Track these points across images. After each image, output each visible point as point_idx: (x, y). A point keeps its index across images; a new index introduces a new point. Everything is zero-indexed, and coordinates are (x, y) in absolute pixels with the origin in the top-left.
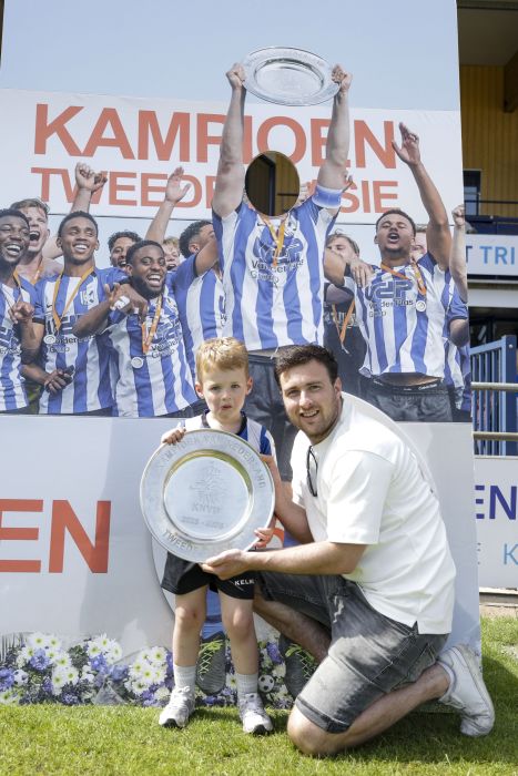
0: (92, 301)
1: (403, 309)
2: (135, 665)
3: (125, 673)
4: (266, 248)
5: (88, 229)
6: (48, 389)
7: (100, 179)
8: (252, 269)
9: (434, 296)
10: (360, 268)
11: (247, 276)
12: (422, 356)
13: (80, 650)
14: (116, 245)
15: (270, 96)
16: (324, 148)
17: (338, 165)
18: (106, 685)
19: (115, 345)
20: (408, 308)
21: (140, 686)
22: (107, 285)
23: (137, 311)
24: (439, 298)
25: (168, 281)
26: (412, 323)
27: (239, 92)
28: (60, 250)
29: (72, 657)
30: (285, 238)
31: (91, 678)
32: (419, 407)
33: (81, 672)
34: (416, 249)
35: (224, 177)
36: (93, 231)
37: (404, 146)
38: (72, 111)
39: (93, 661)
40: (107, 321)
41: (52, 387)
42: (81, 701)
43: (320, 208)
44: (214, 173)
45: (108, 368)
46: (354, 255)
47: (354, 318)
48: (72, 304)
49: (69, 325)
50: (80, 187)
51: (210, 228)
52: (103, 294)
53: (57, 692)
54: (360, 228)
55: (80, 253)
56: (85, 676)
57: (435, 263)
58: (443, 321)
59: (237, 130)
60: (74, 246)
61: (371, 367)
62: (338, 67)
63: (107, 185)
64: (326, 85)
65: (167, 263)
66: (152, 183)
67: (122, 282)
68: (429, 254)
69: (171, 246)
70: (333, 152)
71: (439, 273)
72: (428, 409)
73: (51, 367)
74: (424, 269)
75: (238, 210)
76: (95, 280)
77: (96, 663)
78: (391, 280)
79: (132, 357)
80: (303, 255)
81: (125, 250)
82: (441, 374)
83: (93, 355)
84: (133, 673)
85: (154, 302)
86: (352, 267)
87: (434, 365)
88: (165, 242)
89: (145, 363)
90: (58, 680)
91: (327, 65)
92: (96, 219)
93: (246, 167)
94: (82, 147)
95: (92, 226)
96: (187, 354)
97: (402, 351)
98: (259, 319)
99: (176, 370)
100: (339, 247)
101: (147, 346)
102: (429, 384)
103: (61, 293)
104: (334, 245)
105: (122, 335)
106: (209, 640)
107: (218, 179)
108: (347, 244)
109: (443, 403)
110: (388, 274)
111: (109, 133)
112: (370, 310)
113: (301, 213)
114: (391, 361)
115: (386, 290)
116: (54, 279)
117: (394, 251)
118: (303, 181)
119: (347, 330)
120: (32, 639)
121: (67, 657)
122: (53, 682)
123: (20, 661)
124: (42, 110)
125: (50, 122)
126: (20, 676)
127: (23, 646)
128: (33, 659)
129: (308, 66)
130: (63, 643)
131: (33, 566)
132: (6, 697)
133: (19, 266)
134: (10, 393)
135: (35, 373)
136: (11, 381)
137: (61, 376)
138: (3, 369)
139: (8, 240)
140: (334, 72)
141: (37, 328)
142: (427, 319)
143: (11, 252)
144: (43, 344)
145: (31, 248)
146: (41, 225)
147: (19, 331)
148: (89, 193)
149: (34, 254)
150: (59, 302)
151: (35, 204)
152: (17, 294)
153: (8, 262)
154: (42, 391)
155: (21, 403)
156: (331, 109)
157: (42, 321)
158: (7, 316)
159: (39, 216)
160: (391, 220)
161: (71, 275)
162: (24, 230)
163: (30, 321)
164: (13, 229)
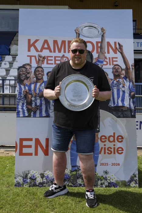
0: (43, 89)
1: (119, 90)
3: (53, 179)
5: (41, 71)
6: (33, 111)
7: (44, 58)
9: (127, 86)
12: (124, 102)
13: (43, 174)
15: (86, 36)
16: (99, 49)
18: (49, 182)
19: (49, 100)
20: (120, 89)
26: (121, 93)
27: (78, 35)
28: (35, 76)
29: (41, 176)
32: (123, 114)
34: (122, 74)
36: (43, 71)
37: (119, 48)
38: (37, 41)
39: (46, 177)
42: (43, 186)
43: (98, 64)
45: (47, 105)
48: (38, 90)
49: (37, 95)
50: (39, 60)
53: (38, 184)
54: (108, 69)
55: (40, 77)
56: (44, 180)
57: (127, 78)
58: (129, 93)
60: (38, 75)
61: (111, 104)
62: (102, 28)
63: (46, 60)
64: (100, 32)
66: (57, 59)
68: (125, 76)
70: (102, 50)
71: (128, 81)
72: (125, 115)
73: (33, 105)
74: (124, 80)
78: (116, 82)
79: (53, 103)
82: (128, 106)
83: (43, 102)
87: (126, 104)
91: (100, 27)
94: (39, 50)
97: (119, 100)
102: (125, 109)
103: (35, 87)
106: (73, 171)
110: (115, 81)
111: (46, 46)
114: (116, 103)
116: (33, 84)
117: (117, 75)
120: (31, 172)
121: (39, 176)
122: (36, 182)
123: (28, 177)
124: (29, 40)
125: (31, 44)
126: (29, 180)
127: (29, 173)
128: (31, 176)
129: (95, 28)
130: (39, 172)
131: (31, 154)
132: (25, 186)
133: (25, 80)
134: (24, 112)
135: (30, 107)
136: (24, 109)
137: (36, 108)
138: (22, 106)
139: (22, 74)
140: (102, 29)
141: (30, 96)
142: (125, 92)
143: (23, 77)
144: (31, 100)
145: (28, 76)
146: (30, 70)
147: (26, 97)
148: (41, 61)
149: (29, 77)
150: (35, 89)
151: (28, 65)
152: (25, 88)
153: (22, 80)
154: (31, 112)
155: (27, 115)
156: (101, 39)
157: (31, 94)
158: (22, 93)
159: (29, 68)
160: (116, 67)
161: (38, 82)
162: (26, 71)
163: (28, 94)
164: (23, 71)
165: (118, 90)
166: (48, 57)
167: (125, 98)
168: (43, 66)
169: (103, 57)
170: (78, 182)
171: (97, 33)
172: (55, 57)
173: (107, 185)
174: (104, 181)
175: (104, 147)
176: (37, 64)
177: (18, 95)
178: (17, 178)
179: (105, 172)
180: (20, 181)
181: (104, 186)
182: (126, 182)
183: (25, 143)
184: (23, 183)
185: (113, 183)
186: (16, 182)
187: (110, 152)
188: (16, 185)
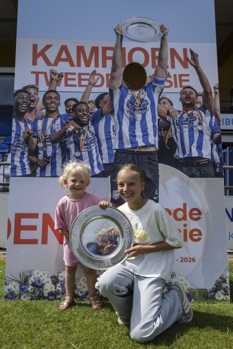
0: (58, 128)
1: (193, 129)
2: (79, 283)
4: (133, 104)
5: (56, 97)
6: (40, 166)
7: (61, 76)
8: (126, 113)
9: (206, 123)
10: (174, 112)
11: (124, 116)
12: (201, 149)
13: (56, 277)
14: (68, 104)
15: (134, 39)
16: (157, 60)
17: (164, 68)
19: (68, 147)
20: (195, 129)
21: (81, 292)
22: (64, 121)
23: (77, 132)
24: (208, 124)
25: (91, 119)
26: (196, 135)
27: (120, 37)
28: (44, 106)
29: (52, 280)
30: (141, 99)
31: (60, 289)
32: (200, 171)
33: (56, 287)
34: (197, 103)
35: (114, 74)
36: (58, 98)
37: (192, 58)
38: (48, 47)
39: (61, 282)
40: (64, 137)
41: (41, 165)
42: (56, 299)
43: (156, 86)
44: (110, 73)
45: (65, 156)
46: (171, 106)
47: (171, 133)
48: (49, 129)
49: (48, 139)
50: (52, 79)
51: (108, 96)
52: (63, 125)
53: (46, 294)
54: (173, 94)
55: (52, 108)
56: (58, 288)
57: (206, 109)
58: (210, 134)
59: (119, 54)
60: (50, 104)
61: (179, 154)
62: (162, 25)
63: (63, 79)
64: (158, 33)
65: (90, 111)
66: (83, 77)
67: (71, 120)
68: (203, 105)
69: (91, 104)
70: (161, 62)
71: (208, 113)
72: (204, 172)
73: (41, 156)
74: (201, 112)
75: (120, 88)
76: (59, 119)
78: (187, 117)
79: (76, 152)
80: (149, 107)
81: (72, 106)
82: (210, 157)
83: (59, 151)
84: (78, 287)
85: (85, 128)
86: (170, 111)
87: (206, 153)
88: (89, 102)
89: (81, 154)
90: (46, 290)
91: (158, 25)
92: (59, 93)
93: (123, 69)
94: (52, 62)
96: (99, 150)
97: (192, 147)
98: (130, 135)
99: (95, 157)
100: (164, 103)
101: (82, 147)
102: (204, 161)
103: (45, 124)
104: (162, 102)
105: (71, 142)
107: (111, 75)
108: (167, 101)
109: (210, 169)
110: (186, 114)
111: (64, 56)
112: (178, 130)
113: (148, 89)
114: (188, 152)
115: (185, 121)
116: (41, 119)
117: (188, 104)
118: (148, 75)
119: (168, 139)
120: (35, 273)
121: (50, 280)
122: (44, 291)
123: (30, 282)
124: (35, 46)
125: (38, 52)
126: (30, 288)
127: (31, 276)
128: (35, 281)
129: (150, 25)
130: (48, 274)
131: (35, 242)
132: (24, 298)
133: (27, 114)
134: (23, 168)
135: (34, 159)
136: (24, 163)
137: (45, 160)
138: (20, 158)
139: (22, 102)
140: (161, 27)
141: (35, 140)
142: (203, 133)
143: (23, 108)
144: (37, 147)
145: (32, 106)
146: (36, 96)
147: (27, 141)
148: (56, 82)
149: (33, 108)
150: (44, 129)
151: (33, 87)
152: (26, 126)
153: (22, 112)
154: (37, 167)
155: (28, 172)
156: (160, 43)
157: (37, 137)
158: (22, 135)
159: (35, 92)
160: (187, 91)
161: (49, 117)
162: (28, 98)
163: (32, 137)
164: (23, 98)
165: (191, 130)
166: (67, 74)
167: (204, 142)
168: (58, 89)
169: (164, 74)
171: (154, 34)
172: (80, 75)
176: (47, 86)
177: (15, 138)
178: (10, 284)
180: (14, 290)
182: (207, 292)
183: (24, 222)
184: (20, 293)
186: (7, 291)
188: (6, 297)
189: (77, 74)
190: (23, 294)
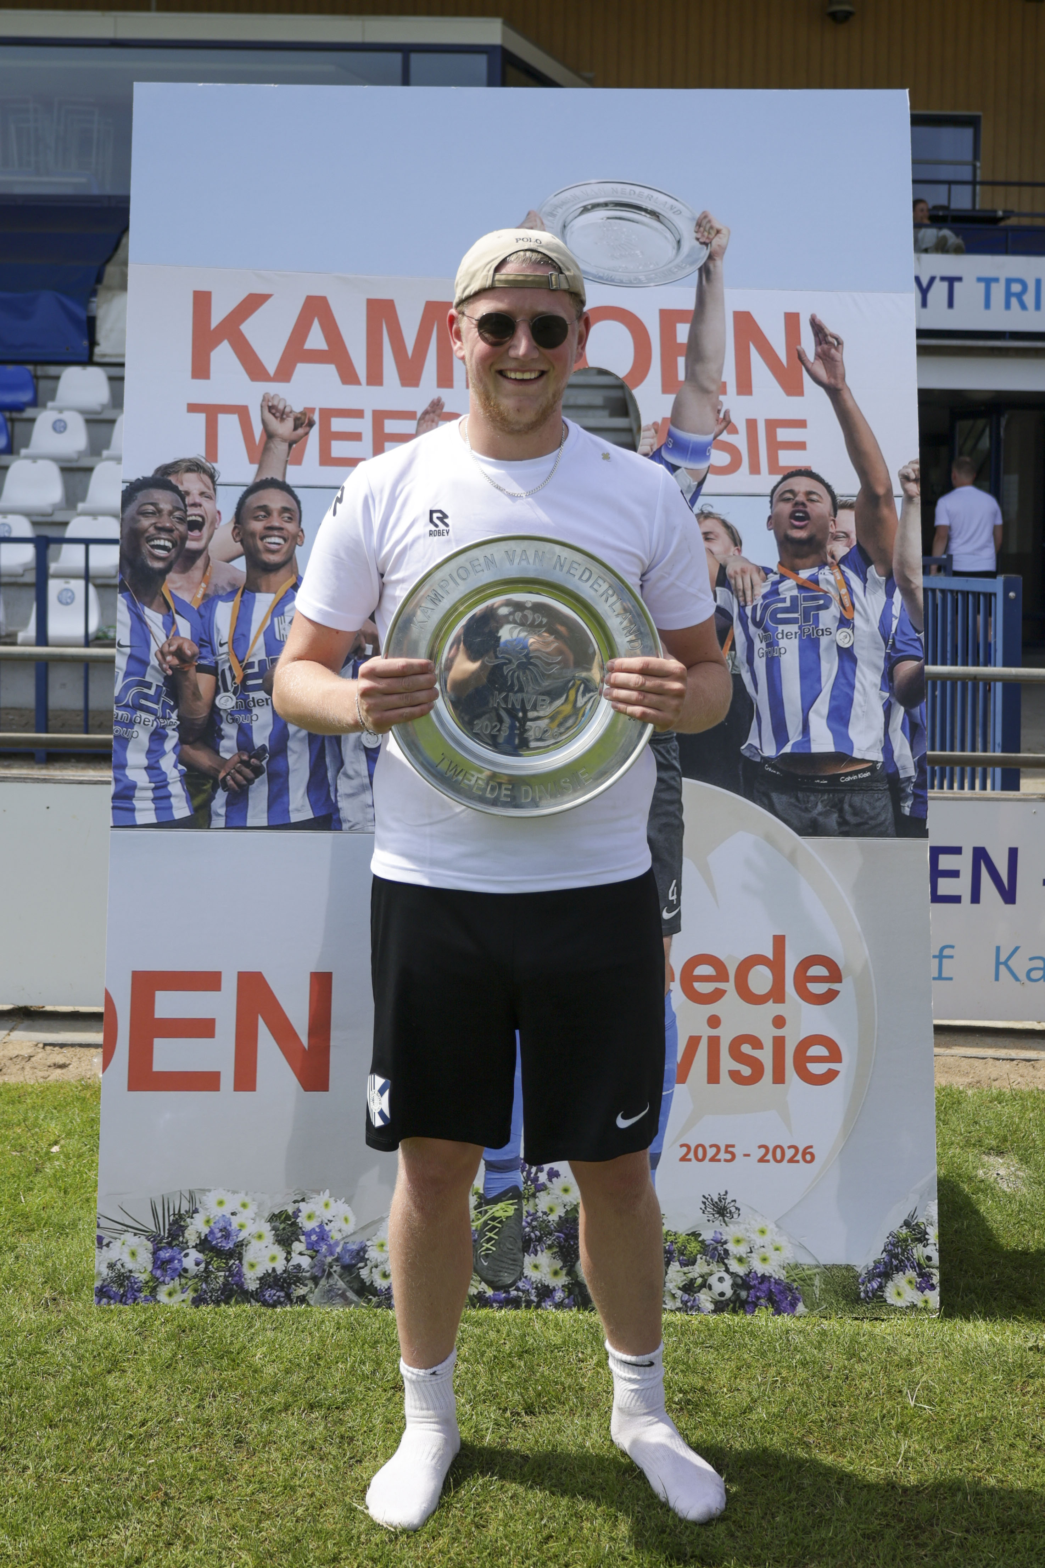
1: (815, 643)
2: (376, 1241)
3: (360, 1254)
5: (285, 510)
6: (225, 787)
7: (303, 422)
9: (867, 620)
10: (743, 571)
12: (847, 724)
13: (288, 1217)
17: (705, 391)
18: (330, 1275)
20: (824, 641)
24: (876, 624)
26: (829, 668)
28: (238, 547)
29: (274, 1229)
31: (305, 1262)
32: (841, 811)
33: (289, 1253)
34: (836, 538)
36: (295, 513)
37: (818, 356)
38: (252, 303)
39: (308, 1235)
41: (231, 782)
42: (291, 1301)
43: (675, 468)
45: (323, 748)
46: (733, 549)
47: (733, 658)
53: (252, 1285)
54: (743, 501)
55: (273, 552)
56: (296, 1259)
57: (869, 563)
60: (262, 539)
61: (762, 743)
62: (705, 216)
64: (686, 248)
66: (391, 426)
68: (859, 545)
70: (698, 368)
71: (876, 582)
72: (855, 814)
73: (228, 747)
74: (850, 574)
77: (314, 1238)
78: (795, 592)
82: (877, 756)
84: (373, 1254)
86: (730, 571)
87: (865, 740)
90: (252, 1266)
91: (686, 213)
94: (271, 365)
95: (290, 503)
97: (812, 716)
100: (706, 536)
102: (857, 772)
103: (242, 620)
106: (496, 1200)
109: (881, 805)
110: (790, 583)
111: (316, 340)
112: (759, 646)
114: (795, 733)
115: (787, 610)
116: (229, 596)
117: (800, 542)
120: (210, 1199)
121: (266, 1228)
122: (245, 1269)
123: (191, 1236)
124: (202, 301)
125: (215, 321)
126: (192, 1260)
127: (196, 1211)
128: (211, 1232)
129: (654, 214)
130: (260, 1205)
131: (206, 1081)
132: (170, 1294)
133: (172, 576)
134: (162, 793)
135: (203, 758)
136: (164, 773)
137: (246, 764)
138: (149, 752)
139: (152, 530)
140: (699, 225)
141: (205, 681)
142: (854, 660)
143: (157, 552)
144: (214, 710)
145: (191, 545)
146: (206, 504)
147: (175, 687)
148: (285, 446)
149: (196, 554)
150: (240, 637)
151: (194, 467)
152: (170, 625)
153: (152, 569)
154: (214, 789)
155: (181, 809)
156: (694, 291)
157: (213, 670)
158: (154, 661)
159: (202, 487)
160: (796, 488)
161: (259, 591)
162: (177, 514)
163: (192, 670)
164: (160, 511)
165: (810, 647)
166: (328, 414)
167: (857, 697)
168: (294, 476)
169: (709, 418)
170: (528, 1271)
171: (671, 251)
172: (379, 417)
173: (729, 1293)
174: (706, 1269)
175: (706, 1032)
177: (127, 674)
178: (116, 1245)
179: (715, 1205)
180: (130, 1265)
181: (704, 1299)
182: (856, 1277)
183: (167, 1004)
184: (155, 1278)
185: (764, 1278)
186: (105, 1271)
187: (746, 1071)
188: (102, 1293)
189: (368, 415)
190: (163, 1282)
